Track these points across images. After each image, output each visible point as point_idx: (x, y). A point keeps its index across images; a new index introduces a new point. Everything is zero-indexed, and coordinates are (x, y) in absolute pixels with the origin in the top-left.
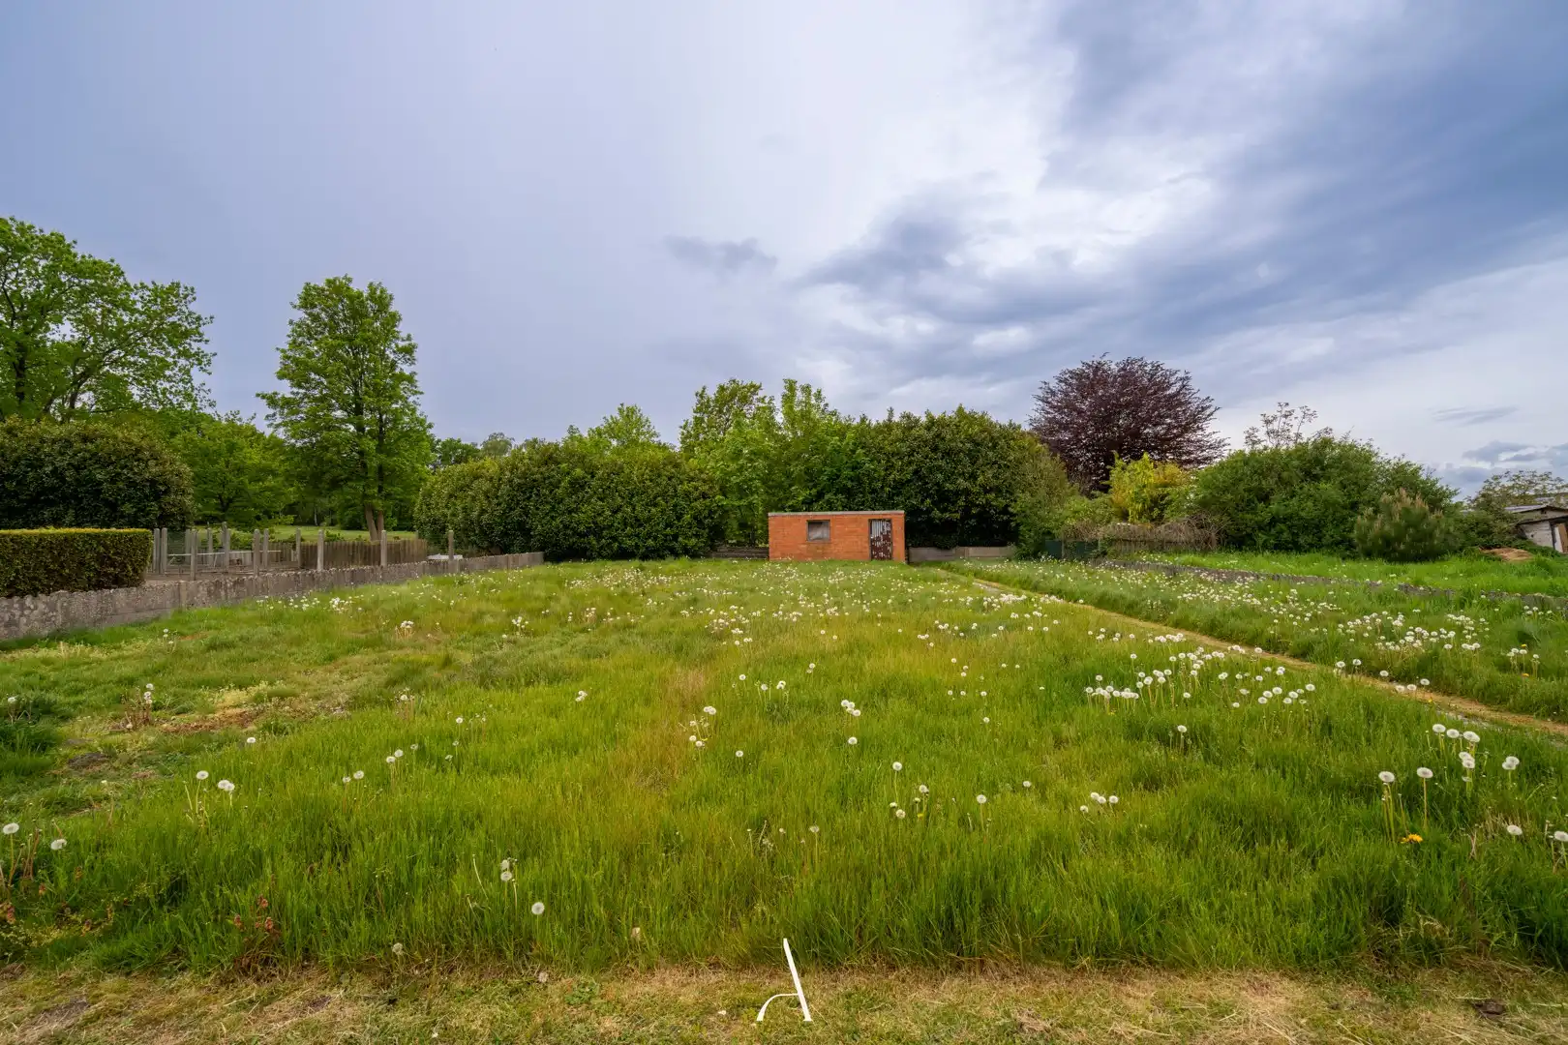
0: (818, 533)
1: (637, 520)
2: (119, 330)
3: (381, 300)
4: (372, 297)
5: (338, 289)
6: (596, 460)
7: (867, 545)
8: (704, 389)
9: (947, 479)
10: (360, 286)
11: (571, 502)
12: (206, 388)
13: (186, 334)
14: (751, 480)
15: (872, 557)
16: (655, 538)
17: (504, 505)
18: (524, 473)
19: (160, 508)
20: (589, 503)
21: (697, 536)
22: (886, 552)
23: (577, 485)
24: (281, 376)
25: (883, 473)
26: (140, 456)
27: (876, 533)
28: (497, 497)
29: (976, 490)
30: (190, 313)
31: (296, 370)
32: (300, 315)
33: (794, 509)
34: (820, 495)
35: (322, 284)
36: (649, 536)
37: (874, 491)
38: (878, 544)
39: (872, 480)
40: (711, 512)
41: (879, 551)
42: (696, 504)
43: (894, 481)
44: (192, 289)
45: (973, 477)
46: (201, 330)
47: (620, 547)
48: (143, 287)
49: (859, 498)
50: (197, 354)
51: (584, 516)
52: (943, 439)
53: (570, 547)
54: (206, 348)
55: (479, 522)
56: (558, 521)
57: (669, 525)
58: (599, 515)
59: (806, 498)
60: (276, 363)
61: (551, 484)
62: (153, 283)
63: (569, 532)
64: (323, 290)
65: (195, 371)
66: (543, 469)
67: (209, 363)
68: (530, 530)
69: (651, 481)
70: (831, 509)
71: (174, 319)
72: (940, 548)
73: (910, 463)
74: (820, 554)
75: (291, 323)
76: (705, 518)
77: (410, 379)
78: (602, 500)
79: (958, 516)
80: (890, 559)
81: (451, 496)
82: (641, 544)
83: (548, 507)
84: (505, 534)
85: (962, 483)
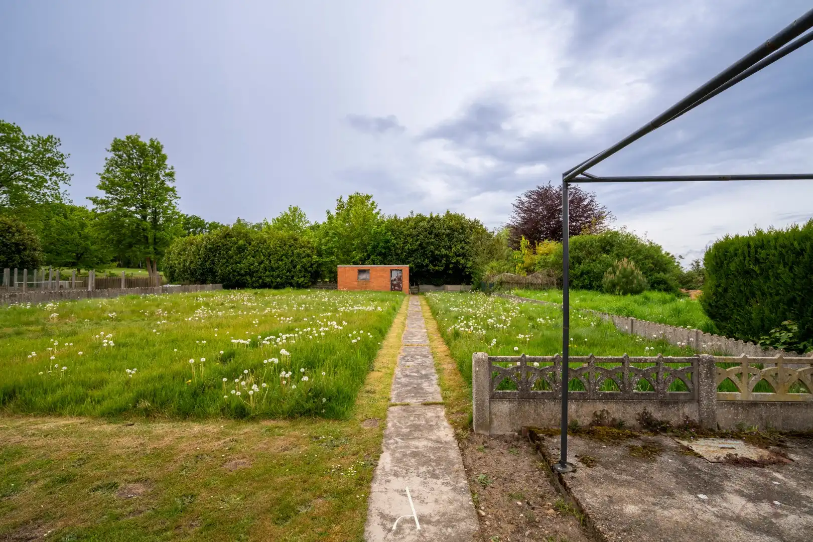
0: (364, 276)
1: (272, 268)
2: (19, 161)
3: (157, 148)
4: (152, 146)
5: (133, 142)
6: (252, 236)
7: (389, 283)
8: (341, 197)
9: (436, 249)
10: (145, 140)
11: (237, 258)
12: (67, 193)
13: (57, 164)
14: (332, 248)
15: (392, 290)
16: (281, 278)
17: (202, 259)
18: (213, 242)
19: (21, 258)
20: (247, 259)
21: (304, 277)
22: (399, 286)
23: (241, 249)
24: (100, 187)
25: (402, 245)
26: (10, 230)
27: (394, 277)
28: (199, 255)
29: (451, 254)
30: (57, 153)
31: (109, 185)
32: (111, 155)
33: (355, 263)
34: (369, 256)
35: (124, 139)
36: (278, 276)
37: (397, 254)
38: (395, 283)
39: (396, 249)
40: (312, 265)
41: (395, 287)
42: (304, 260)
43: (408, 249)
44: (59, 139)
45: (450, 248)
46: (64, 161)
47: (263, 282)
48: (34, 138)
49: (389, 258)
50: (62, 174)
51: (243, 266)
52: (435, 228)
53: (237, 281)
54: (68, 172)
55: (190, 268)
56: (230, 267)
57: (288, 271)
58: (252, 265)
59: (361, 258)
60: (98, 181)
61: (227, 248)
62: (38, 135)
63: (236, 274)
64: (124, 142)
65: (61, 183)
66: (223, 240)
67: (69, 180)
68: (216, 272)
69: (280, 247)
70: (374, 264)
71: (49, 155)
72: (435, 285)
73: (418, 240)
74: (364, 287)
75: (106, 159)
76: (309, 267)
77: (173, 190)
78: (253, 257)
79: (442, 268)
80: (401, 291)
81: (179, 253)
82: (274, 280)
83: (225, 260)
84: (202, 274)
85: (444, 251)
